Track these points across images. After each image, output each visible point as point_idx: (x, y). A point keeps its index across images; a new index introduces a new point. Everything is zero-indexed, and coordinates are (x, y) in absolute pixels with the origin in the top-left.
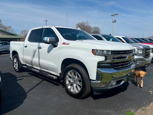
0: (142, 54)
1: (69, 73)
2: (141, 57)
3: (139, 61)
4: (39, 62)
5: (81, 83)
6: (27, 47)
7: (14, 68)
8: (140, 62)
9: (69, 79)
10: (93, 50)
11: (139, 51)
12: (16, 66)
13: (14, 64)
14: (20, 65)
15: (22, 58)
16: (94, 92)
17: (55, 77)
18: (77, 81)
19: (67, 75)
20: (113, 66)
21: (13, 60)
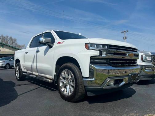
0: (151, 60)
1: (63, 74)
2: (150, 64)
3: (148, 69)
4: (36, 66)
5: (74, 83)
6: (27, 53)
7: (16, 76)
8: (150, 70)
9: (63, 80)
10: (86, 44)
11: (147, 57)
12: (18, 74)
13: (17, 72)
14: (21, 73)
15: (23, 65)
16: (88, 93)
17: (49, 81)
18: (70, 82)
19: (61, 76)
20: (110, 62)
21: (16, 69)
